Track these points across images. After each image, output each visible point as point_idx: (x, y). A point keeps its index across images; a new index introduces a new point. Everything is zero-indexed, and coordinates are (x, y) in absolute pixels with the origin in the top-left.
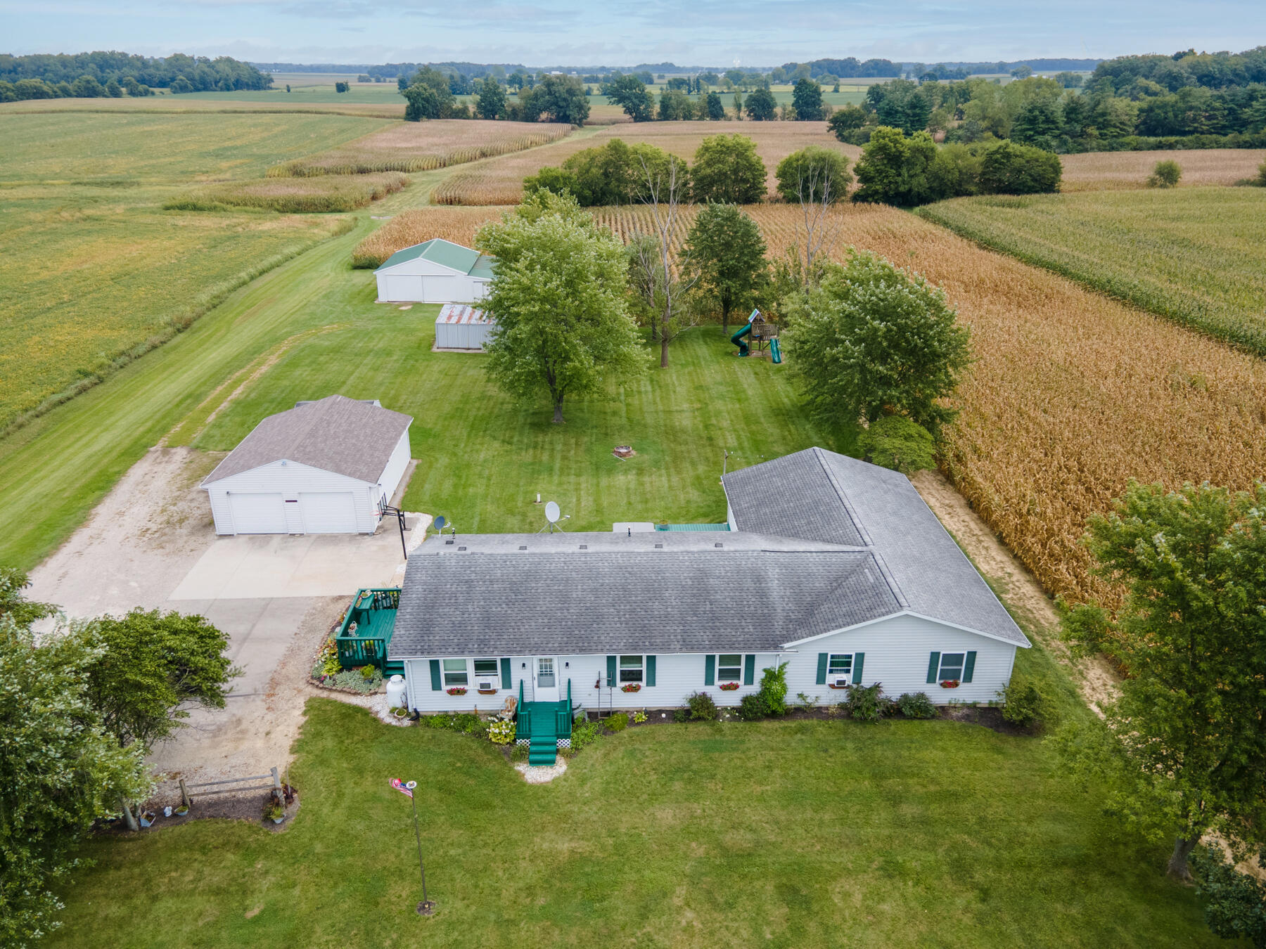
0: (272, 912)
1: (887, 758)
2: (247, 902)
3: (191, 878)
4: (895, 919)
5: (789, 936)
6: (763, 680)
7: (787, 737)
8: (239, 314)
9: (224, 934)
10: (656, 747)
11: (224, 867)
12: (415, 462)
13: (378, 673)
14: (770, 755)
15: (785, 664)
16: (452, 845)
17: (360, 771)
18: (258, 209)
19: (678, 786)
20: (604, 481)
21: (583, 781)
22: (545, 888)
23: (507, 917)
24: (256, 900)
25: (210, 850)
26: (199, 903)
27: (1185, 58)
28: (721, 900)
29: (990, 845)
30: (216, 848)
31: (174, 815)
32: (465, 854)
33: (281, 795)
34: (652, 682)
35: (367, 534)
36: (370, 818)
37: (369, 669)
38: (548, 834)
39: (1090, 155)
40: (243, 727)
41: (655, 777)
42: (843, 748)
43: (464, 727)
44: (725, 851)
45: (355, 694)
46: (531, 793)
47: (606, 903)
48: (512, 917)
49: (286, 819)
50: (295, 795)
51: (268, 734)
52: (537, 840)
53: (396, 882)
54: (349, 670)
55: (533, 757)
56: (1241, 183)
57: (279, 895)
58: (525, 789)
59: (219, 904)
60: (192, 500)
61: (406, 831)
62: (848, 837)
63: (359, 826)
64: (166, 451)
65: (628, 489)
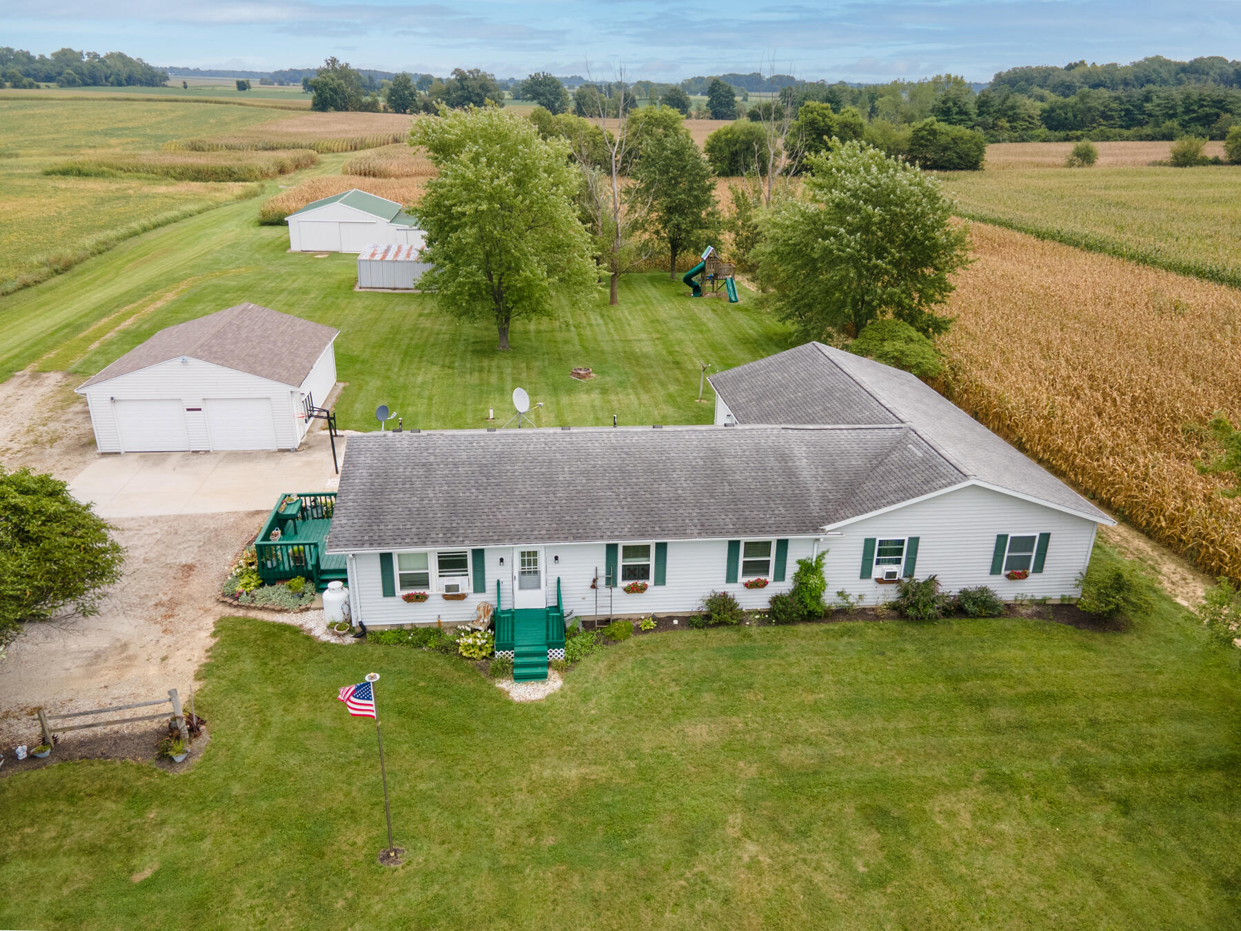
0: (171, 872)
1: (958, 659)
2: (135, 862)
3: (54, 834)
4: (1019, 841)
5: (889, 867)
6: (797, 575)
7: (832, 641)
8: (129, 261)
9: (100, 904)
10: (673, 656)
11: (101, 819)
12: (341, 385)
13: (310, 587)
14: (816, 660)
15: (824, 554)
16: (421, 777)
17: (291, 696)
18: (151, 176)
19: (707, 697)
20: (565, 400)
21: (586, 698)
22: (553, 825)
23: (505, 862)
24: (147, 859)
25: (81, 799)
26: (64, 865)
27: (1077, 68)
28: (790, 828)
29: (1112, 749)
30: (90, 795)
31: (31, 757)
32: (439, 788)
33: (183, 727)
34: (661, 580)
35: (289, 450)
36: (307, 750)
37: (298, 581)
38: (548, 759)
39: (1003, 145)
40: (130, 652)
41: (677, 689)
42: (902, 650)
43: (425, 642)
44: (783, 770)
45: (280, 611)
46: (520, 713)
47: (637, 839)
48: (513, 862)
49: (190, 755)
50: (202, 727)
51: (164, 659)
52: (535, 767)
53: (347, 826)
54: (272, 584)
55: (516, 671)
56: (1155, 164)
57: (181, 850)
58: (512, 708)
59: (92, 866)
60: (67, 421)
61: (358, 764)
62: (934, 747)
63: (293, 761)
64: (35, 375)
65: (593, 407)
